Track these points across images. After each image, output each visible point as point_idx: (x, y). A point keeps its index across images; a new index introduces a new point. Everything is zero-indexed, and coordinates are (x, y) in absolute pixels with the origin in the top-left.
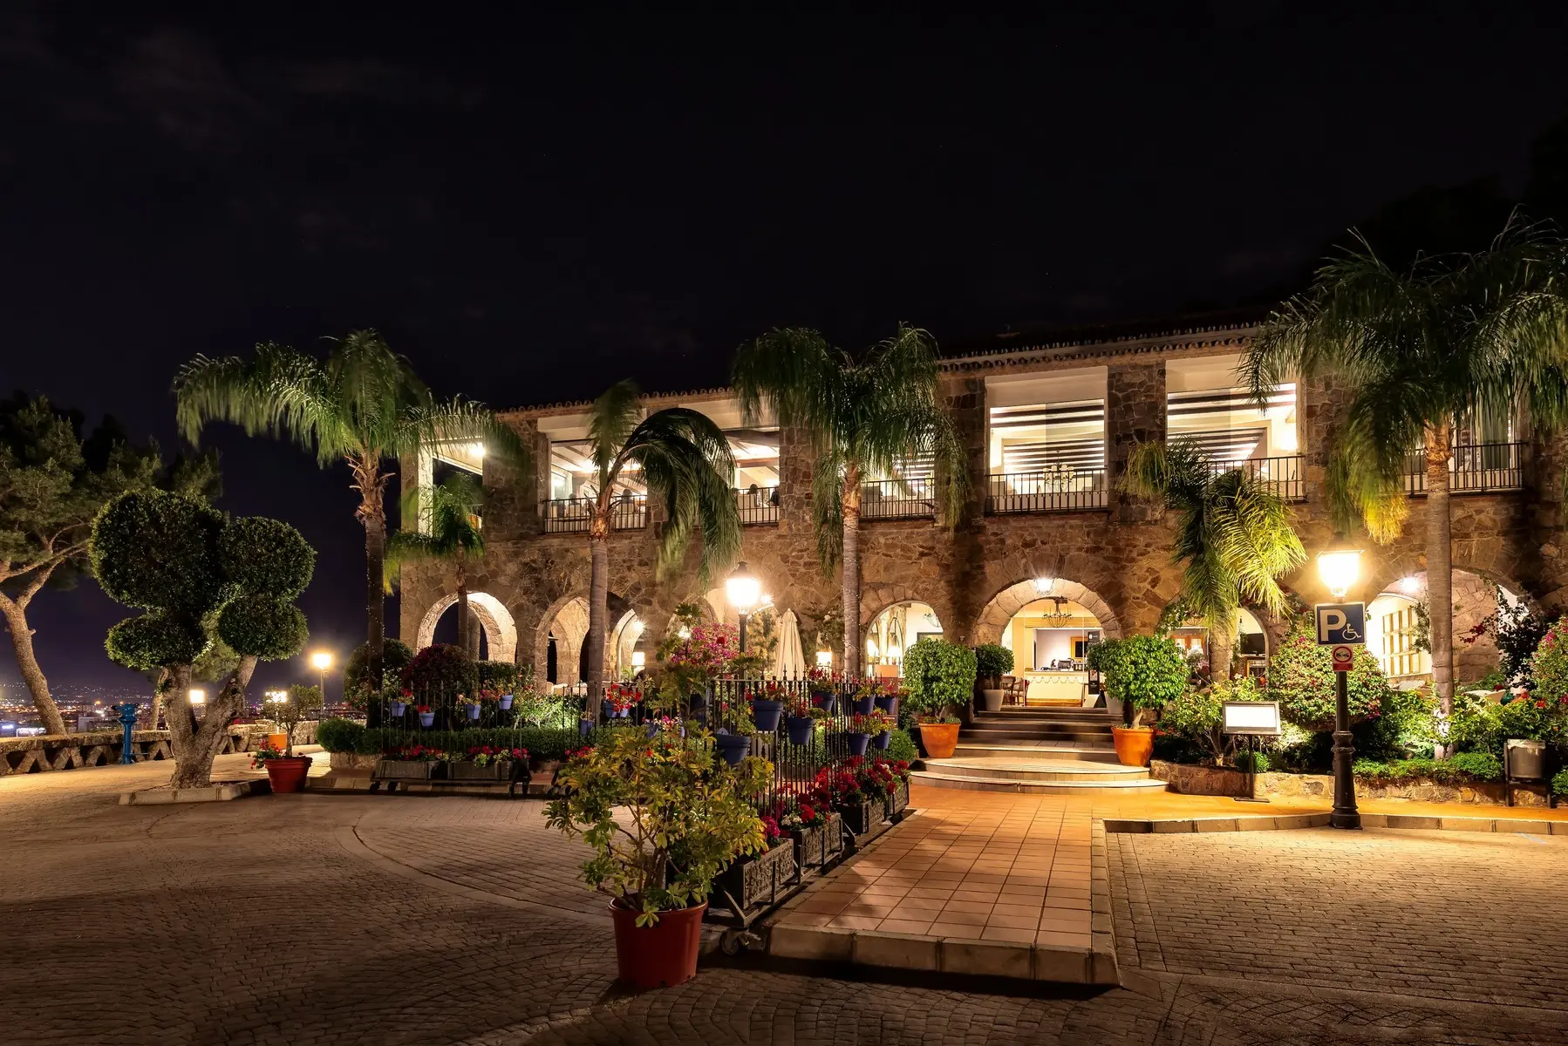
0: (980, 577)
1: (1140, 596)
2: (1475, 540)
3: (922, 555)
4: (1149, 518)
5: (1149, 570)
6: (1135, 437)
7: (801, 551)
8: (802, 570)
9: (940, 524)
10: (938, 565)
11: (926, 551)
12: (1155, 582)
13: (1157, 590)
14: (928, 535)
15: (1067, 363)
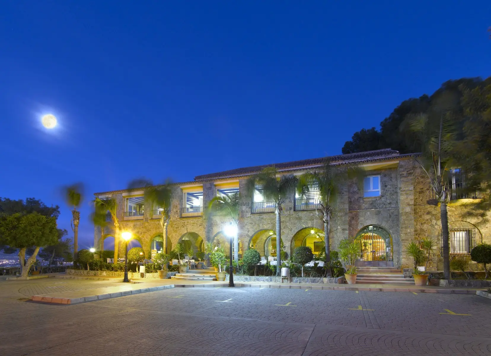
0: (212, 231)
1: (245, 235)
2: (315, 221)
3: (200, 225)
4: (247, 216)
5: (248, 229)
6: (244, 197)
7: (175, 224)
8: (175, 229)
9: (204, 218)
10: (203, 228)
11: (201, 224)
12: (248, 231)
13: (249, 234)
14: (201, 220)
15: (230, 179)
